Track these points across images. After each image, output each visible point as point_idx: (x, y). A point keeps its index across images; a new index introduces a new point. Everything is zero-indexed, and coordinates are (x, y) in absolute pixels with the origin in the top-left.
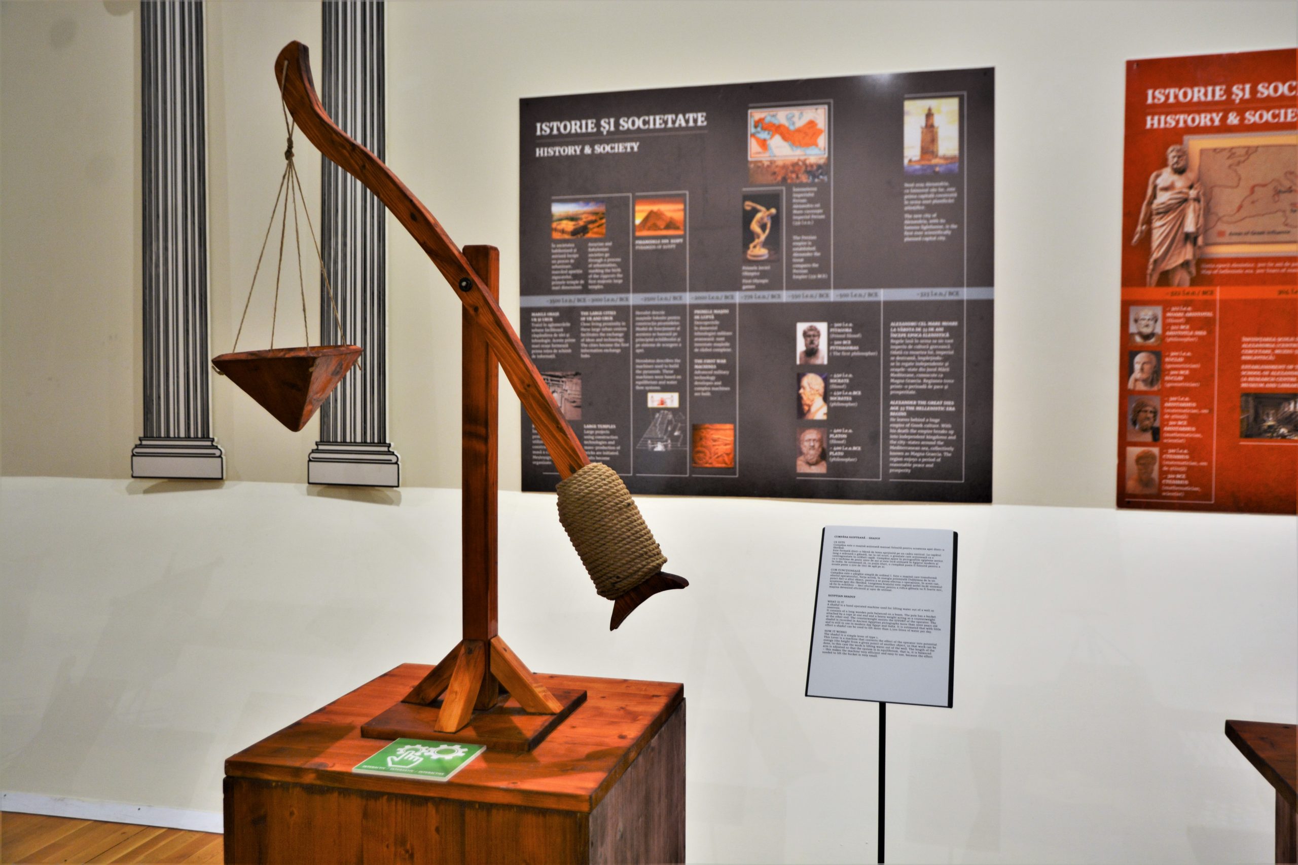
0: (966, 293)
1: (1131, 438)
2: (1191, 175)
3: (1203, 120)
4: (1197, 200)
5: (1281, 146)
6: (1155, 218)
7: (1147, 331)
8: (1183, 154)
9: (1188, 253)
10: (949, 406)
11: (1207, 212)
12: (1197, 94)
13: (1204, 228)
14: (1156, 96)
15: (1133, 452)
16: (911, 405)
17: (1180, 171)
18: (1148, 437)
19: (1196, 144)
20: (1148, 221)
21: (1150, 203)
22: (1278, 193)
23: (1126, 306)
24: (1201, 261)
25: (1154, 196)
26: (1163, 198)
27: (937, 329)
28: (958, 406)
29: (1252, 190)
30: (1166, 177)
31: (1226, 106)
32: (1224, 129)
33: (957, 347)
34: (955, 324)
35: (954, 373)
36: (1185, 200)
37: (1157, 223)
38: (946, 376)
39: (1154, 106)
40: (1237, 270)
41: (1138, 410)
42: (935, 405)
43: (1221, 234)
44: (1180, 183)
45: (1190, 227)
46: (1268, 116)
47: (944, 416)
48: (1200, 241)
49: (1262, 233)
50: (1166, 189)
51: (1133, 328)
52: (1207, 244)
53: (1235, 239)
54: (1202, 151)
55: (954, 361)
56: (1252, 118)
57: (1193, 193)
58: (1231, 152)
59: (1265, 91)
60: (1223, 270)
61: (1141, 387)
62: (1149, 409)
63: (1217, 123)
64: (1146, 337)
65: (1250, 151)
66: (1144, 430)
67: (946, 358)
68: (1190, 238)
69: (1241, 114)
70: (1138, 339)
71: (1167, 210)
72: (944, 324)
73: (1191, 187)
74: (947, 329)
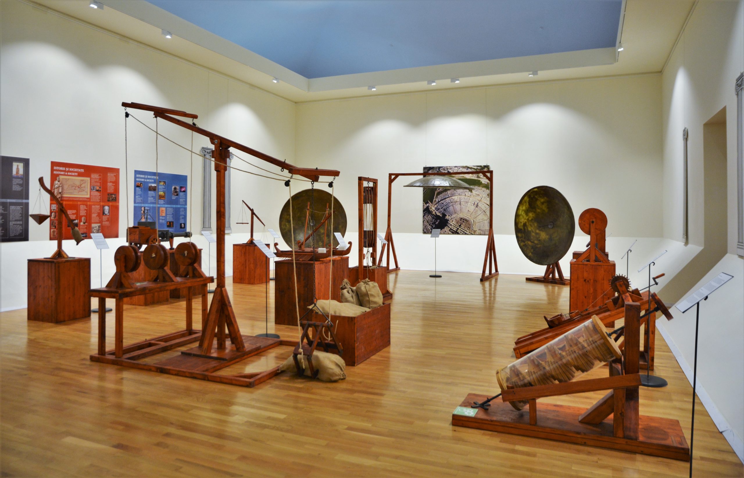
0: (24, 201)
1: (52, 228)
2: (60, 182)
3: (62, 173)
4: (61, 186)
5: (72, 179)
6: (55, 189)
7: (54, 209)
8: (59, 179)
9: (60, 196)
10: (21, 223)
11: (63, 189)
12: (61, 169)
13: (62, 192)
14: (55, 168)
15: (52, 230)
16: (14, 223)
17: (59, 181)
18: (54, 227)
19: (61, 177)
20: (54, 190)
21: (54, 186)
22: (72, 186)
23: (51, 204)
24: (62, 197)
25: (55, 185)
26: (56, 186)
27: (19, 208)
28: (23, 222)
29: (69, 185)
30: (56, 182)
31: (65, 171)
32: (65, 175)
33: (22, 211)
34: (22, 207)
35: (22, 216)
36: (59, 187)
37: (55, 190)
38: (21, 217)
39: (55, 169)
40: (67, 199)
41: (53, 223)
42: (18, 223)
43: (65, 193)
44: (59, 183)
45: (60, 191)
46: (71, 174)
47: (20, 225)
48: (62, 194)
49: (70, 193)
50: (57, 184)
51: (52, 208)
52: (63, 194)
53: (66, 193)
54: (62, 178)
55: (22, 214)
56: (69, 174)
57: (61, 185)
58: (66, 179)
59: (71, 169)
60: (65, 199)
61: (53, 219)
62: (54, 222)
63: (64, 174)
64: (54, 210)
65: (69, 179)
66: (54, 226)
67: (20, 213)
68: (60, 193)
69: (67, 173)
70: (53, 210)
71: (57, 188)
72: (20, 207)
73: (60, 184)
74: (21, 208)
